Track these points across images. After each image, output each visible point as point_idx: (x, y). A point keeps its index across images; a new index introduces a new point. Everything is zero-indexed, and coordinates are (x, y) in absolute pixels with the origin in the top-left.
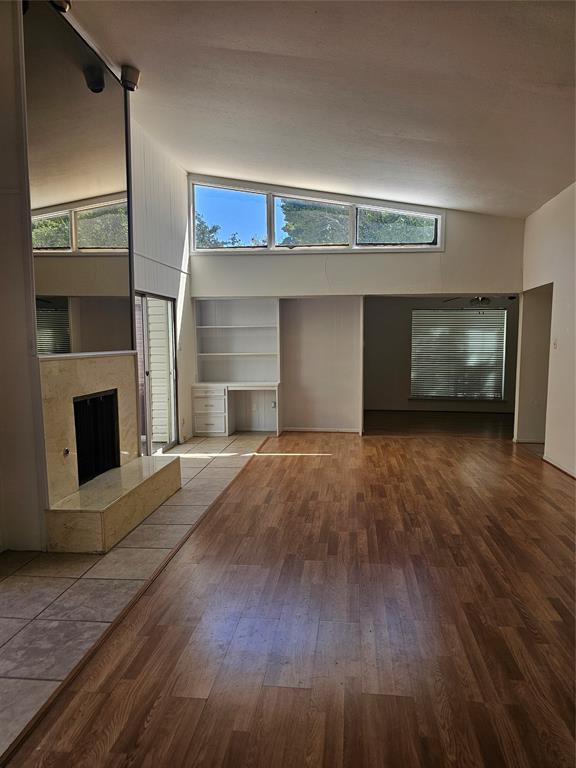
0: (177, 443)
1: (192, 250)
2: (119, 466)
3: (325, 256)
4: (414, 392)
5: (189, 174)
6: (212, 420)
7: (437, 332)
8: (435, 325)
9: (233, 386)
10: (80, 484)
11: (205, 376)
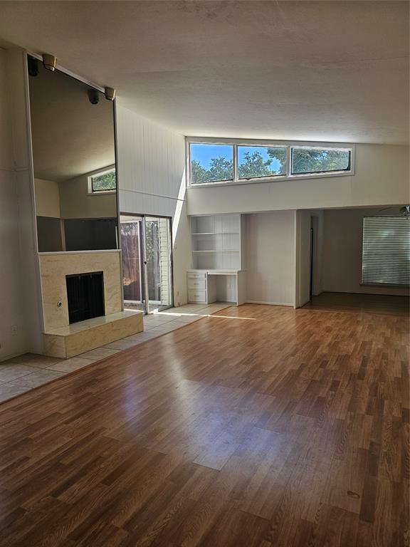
0: (173, 306)
1: (188, 185)
2: (104, 315)
3: (269, 184)
4: (363, 280)
5: (186, 137)
6: (199, 294)
7: (385, 233)
8: (387, 228)
9: (211, 272)
10: (70, 323)
11: (198, 265)
